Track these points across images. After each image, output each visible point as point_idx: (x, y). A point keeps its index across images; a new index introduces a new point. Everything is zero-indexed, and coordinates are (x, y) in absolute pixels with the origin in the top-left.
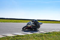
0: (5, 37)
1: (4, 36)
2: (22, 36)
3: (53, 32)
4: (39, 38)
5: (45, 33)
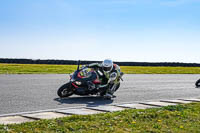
0: (32, 121)
1: (27, 120)
3: (194, 103)
5: (166, 108)
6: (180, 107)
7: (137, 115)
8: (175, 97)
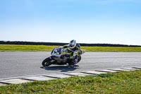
0: (5, 85)
2: (45, 83)
3: (118, 72)
4: (86, 86)
5: (99, 75)
6: (109, 75)
7: (80, 81)
8: (105, 68)
